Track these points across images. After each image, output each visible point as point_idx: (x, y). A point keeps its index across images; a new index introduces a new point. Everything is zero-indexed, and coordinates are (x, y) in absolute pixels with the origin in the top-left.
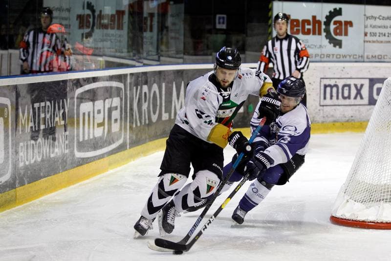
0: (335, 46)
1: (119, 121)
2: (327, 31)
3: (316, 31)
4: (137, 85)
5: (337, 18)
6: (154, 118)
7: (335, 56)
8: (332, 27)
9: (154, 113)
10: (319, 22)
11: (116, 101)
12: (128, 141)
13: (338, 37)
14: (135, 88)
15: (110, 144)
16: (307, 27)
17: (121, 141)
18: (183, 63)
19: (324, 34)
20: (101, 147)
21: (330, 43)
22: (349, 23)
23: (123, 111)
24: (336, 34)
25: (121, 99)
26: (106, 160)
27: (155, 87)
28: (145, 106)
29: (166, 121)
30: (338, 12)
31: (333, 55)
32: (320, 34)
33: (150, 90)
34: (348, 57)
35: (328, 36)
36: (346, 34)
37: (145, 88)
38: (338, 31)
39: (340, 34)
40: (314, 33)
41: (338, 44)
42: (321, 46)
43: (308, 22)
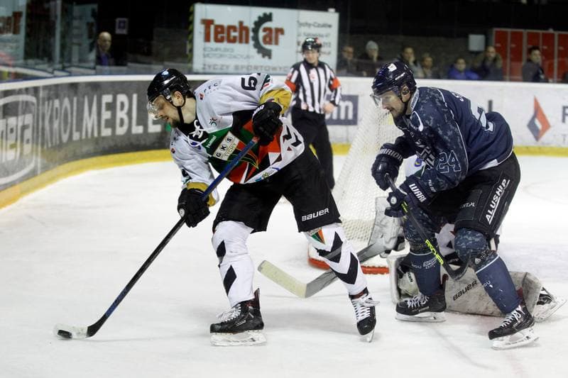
0: (264, 56)
1: (30, 141)
2: (256, 39)
3: (243, 39)
4: (49, 99)
5: (267, 25)
6: (65, 138)
7: (263, 68)
8: (261, 34)
9: (65, 131)
10: (246, 29)
11: (28, 119)
12: (39, 165)
13: (267, 47)
14: (46, 103)
15: (22, 168)
16: (233, 34)
17: (32, 166)
18: (96, 74)
19: (252, 42)
20: (14, 172)
21: (259, 52)
22: (280, 31)
23: (36, 129)
24: (265, 42)
25: (34, 116)
26: (18, 188)
27: (66, 101)
28: (56, 125)
29: (76, 142)
30: (268, 18)
31: (262, 67)
32: (247, 42)
33: (61, 104)
34: (278, 69)
35: (257, 45)
36: (277, 43)
37: (57, 103)
38: (268, 39)
39: (270, 43)
40: (241, 42)
41: (267, 54)
42: (248, 57)
43: (234, 28)
